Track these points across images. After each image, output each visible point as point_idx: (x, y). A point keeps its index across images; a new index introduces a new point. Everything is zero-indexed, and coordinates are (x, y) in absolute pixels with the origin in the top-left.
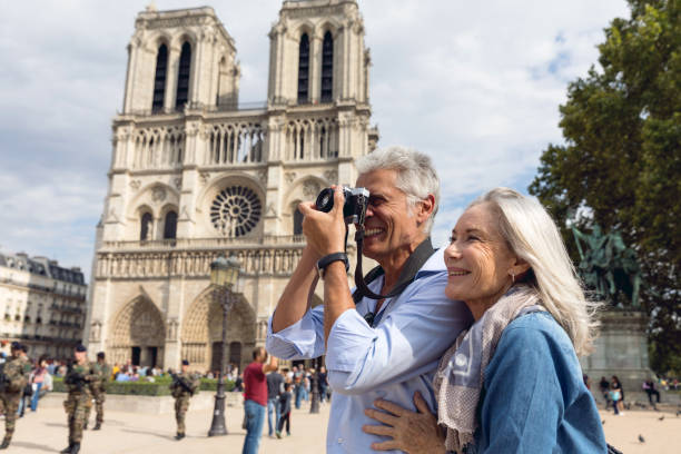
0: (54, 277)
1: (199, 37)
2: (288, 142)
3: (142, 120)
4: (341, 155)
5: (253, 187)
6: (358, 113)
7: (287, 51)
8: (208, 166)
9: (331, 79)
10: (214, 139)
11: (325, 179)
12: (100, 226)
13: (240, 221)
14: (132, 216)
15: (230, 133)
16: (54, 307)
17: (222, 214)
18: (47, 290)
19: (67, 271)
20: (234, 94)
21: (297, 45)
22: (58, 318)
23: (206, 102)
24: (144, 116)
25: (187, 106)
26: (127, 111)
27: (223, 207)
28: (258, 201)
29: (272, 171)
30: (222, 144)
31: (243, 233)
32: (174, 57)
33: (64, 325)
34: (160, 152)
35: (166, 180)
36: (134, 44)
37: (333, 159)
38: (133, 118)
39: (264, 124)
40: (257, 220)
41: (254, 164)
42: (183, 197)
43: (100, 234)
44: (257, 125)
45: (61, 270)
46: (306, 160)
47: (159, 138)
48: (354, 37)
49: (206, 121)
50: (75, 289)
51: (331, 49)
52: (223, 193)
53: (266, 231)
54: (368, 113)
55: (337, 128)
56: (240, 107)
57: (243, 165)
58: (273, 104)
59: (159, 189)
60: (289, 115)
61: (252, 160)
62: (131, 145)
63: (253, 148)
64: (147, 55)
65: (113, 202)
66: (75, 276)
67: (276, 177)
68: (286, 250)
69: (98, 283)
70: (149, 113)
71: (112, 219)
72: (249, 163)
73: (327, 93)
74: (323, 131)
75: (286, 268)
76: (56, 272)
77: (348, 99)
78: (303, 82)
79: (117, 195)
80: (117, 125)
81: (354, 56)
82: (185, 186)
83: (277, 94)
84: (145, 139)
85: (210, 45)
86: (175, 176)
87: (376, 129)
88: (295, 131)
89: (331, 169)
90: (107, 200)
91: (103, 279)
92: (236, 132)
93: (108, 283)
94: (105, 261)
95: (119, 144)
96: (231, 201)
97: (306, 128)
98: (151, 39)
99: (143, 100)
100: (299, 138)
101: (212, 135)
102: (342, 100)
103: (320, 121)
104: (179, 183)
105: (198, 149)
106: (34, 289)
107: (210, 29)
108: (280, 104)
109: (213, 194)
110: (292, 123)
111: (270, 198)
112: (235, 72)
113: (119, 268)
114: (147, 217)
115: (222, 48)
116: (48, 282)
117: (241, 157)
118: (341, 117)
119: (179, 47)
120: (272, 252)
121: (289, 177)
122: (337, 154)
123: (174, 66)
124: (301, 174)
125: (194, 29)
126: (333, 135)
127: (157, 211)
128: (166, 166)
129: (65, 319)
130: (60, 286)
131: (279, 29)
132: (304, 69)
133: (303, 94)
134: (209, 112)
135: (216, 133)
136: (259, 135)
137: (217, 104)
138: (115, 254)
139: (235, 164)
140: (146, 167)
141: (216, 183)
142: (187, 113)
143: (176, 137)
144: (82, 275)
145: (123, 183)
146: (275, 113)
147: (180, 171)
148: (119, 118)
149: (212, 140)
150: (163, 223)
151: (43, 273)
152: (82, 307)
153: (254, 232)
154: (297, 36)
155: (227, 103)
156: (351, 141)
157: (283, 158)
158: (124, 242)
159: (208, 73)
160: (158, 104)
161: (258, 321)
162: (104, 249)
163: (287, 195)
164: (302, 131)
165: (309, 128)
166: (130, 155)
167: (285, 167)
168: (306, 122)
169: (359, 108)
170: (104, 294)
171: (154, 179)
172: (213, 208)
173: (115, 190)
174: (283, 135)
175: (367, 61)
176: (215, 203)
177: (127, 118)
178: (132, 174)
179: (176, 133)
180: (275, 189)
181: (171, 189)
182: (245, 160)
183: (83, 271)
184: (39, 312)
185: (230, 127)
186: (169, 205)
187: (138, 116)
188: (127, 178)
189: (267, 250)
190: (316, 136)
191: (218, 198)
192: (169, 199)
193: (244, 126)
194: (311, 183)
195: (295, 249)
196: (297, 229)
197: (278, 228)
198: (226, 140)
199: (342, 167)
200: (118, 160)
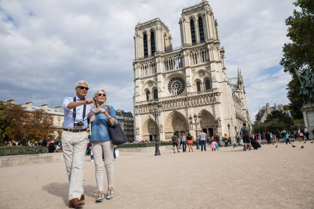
0: (123, 116)
1: (156, 29)
2: (191, 59)
3: (142, 61)
4: (210, 60)
5: (181, 77)
6: (215, 44)
7: (186, 27)
8: (165, 72)
9: (203, 33)
10: (166, 63)
11: (206, 70)
12: (134, 97)
13: (178, 89)
14: (143, 93)
15: (171, 60)
16: (125, 125)
17: (172, 88)
18: (122, 120)
19: (127, 113)
20: (171, 46)
21: (189, 24)
22: (126, 128)
23: (161, 51)
24: (142, 59)
25: (155, 53)
26: (137, 58)
27: (172, 85)
28: (184, 82)
29: (187, 70)
30: (169, 64)
31: (180, 93)
32: (149, 37)
33: (129, 130)
34: (149, 70)
35: (152, 79)
36: (136, 36)
37: (208, 62)
38: (139, 61)
39: (182, 54)
40: (184, 88)
42: (158, 84)
43: (134, 100)
44: (180, 55)
45: (125, 113)
46: (198, 64)
47: (148, 66)
48: (209, 17)
49: (162, 57)
50: (130, 119)
51: (202, 23)
52: (171, 80)
53: (188, 91)
54: (219, 43)
55: (208, 51)
56: (173, 50)
57: (177, 70)
58: (184, 46)
59: (150, 83)
60: (190, 49)
62: (140, 69)
63: (179, 64)
64: (141, 39)
65: (137, 89)
66: (129, 115)
67: (189, 72)
68: (195, 97)
69: (136, 116)
70: (144, 58)
71: (137, 95)
72: (179, 69)
73: (202, 39)
74: (203, 52)
75: (196, 103)
77: (210, 40)
78: (193, 37)
79: (138, 87)
80: (134, 64)
81: (210, 23)
82: (158, 81)
83: (185, 43)
84: (143, 67)
85: (160, 31)
86: (154, 78)
87: (223, 48)
88: (193, 55)
89: (208, 66)
90: (135, 89)
91: (137, 115)
92: (173, 59)
93: (139, 116)
94: (137, 109)
95: (136, 70)
96: (174, 83)
97: (197, 53)
98: (141, 33)
99: (141, 54)
100: (195, 57)
101: (165, 61)
102: (208, 40)
103: (201, 49)
104: (156, 79)
105: (161, 67)
107: (159, 26)
108: (186, 46)
109: (168, 81)
110: (191, 52)
111: (187, 79)
112: (170, 38)
113: (142, 110)
114: (148, 92)
115: (164, 31)
116: (122, 118)
117: (176, 67)
118: (209, 46)
119: (150, 34)
120: (191, 98)
121: (193, 71)
122: (209, 60)
123: (149, 41)
124: (197, 69)
125: (154, 27)
126: (207, 54)
127: (151, 90)
128: (152, 75)
130: (126, 118)
131: (182, 20)
132: (193, 32)
133: (194, 41)
134: (163, 53)
136: (181, 58)
137: (165, 50)
138: (140, 106)
139: (174, 70)
140: (145, 76)
141: (169, 77)
142: (156, 55)
144: (132, 114)
146: (185, 50)
147: (156, 75)
148: (134, 62)
149: (165, 63)
150: (153, 93)
151: (120, 115)
152: (133, 124)
153: (184, 92)
154: (189, 21)
155: (169, 49)
156: (214, 55)
157: (190, 65)
158: (142, 102)
159: (161, 40)
160: (146, 54)
162: (136, 105)
163: (193, 78)
164: (195, 54)
165: (198, 53)
166: (140, 73)
167: (191, 68)
168: (196, 51)
169: (215, 42)
170: (138, 119)
171: (148, 79)
172: (169, 86)
173: (137, 85)
174: (189, 57)
175: (216, 24)
176: (169, 84)
177: (137, 61)
178: (141, 79)
179: (153, 63)
180: (189, 76)
181: (154, 82)
185: (170, 58)
186: (154, 87)
187: (140, 59)
188: (140, 81)
189: (189, 98)
190: (201, 55)
191: (170, 82)
192: (154, 85)
193: (175, 56)
194: (202, 72)
195: (199, 96)
196: (199, 89)
197: (192, 89)
198: (170, 62)
199: (211, 64)
200: (136, 75)
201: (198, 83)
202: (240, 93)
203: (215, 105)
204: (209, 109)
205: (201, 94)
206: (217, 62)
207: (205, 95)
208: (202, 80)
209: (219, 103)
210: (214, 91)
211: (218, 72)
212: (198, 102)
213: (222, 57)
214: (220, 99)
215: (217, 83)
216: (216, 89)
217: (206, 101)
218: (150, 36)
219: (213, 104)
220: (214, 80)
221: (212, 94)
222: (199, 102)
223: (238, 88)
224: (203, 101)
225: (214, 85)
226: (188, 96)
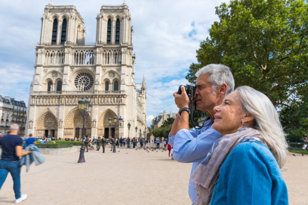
0: (13, 104)
1: (70, 17)
2: (103, 57)
3: (48, 47)
4: (122, 63)
5: (90, 73)
6: (128, 48)
7: (103, 25)
8: (73, 65)
9: (119, 36)
10: (76, 55)
11: (116, 71)
12: (32, 86)
13: (86, 85)
14: (44, 82)
15: (82, 53)
16: (13, 115)
17: (79, 83)
18: (11, 109)
19: (18, 102)
20: (83, 39)
21: (107, 23)
22: (15, 119)
23: (73, 42)
24: (49, 45)
25: (65, 42)
26: (42, 43)
27: (79, 80)
28: (92, 78)
29: (97, 68)
30: (79, 57)
31: (87, 89)
32: (60, 24)
33: (17, 122)
34: (55, 59)
35: (57, 69)
36: (44, 18)
37: (119, 64)
38: (44, 46)
39: (94, 51)
40: (92, 85)
41: (91, 65)
42: (64, 76)
43: (31, 89)
44: (92, 51)
45: (16, 102)
46: (110, 64)
47: (54, 54)
48: (127, 22)
49: (72, 48)
50: (22, 109)
51: (119, 25)
52: (79, 75)
53: (95, 89)
54: (132, 49)
55: (121, 54)
56: (85, 44)
57: (87, 65)
58: (98, 44)
59: (54, 73)
60: (104, 48)
61: (90, 64)
62: (44, 56)
63: (91, 59)
64: (50, 22)
65: (37, 77)
66: (22, 104)
67: (99, 70)
68: (102, 96)
69: (31, 107)
70: (50, 44)
71: (36, 83)
72: (89, 65)
73: (117, 41)
74: (116, 54)
75: (102, 102)
76: (14, 102)
77: (125, 44)
78: (109, 36)
79: (38, 75)
80: (38, 48)
81: (127, 28)
82: (65, 72)
83: (99, 40)
84: (49, 54)
85: (74, 21)
86: (61, 68)
87: (135, 55)
88: (106, 54)
89: (119, 68)
90: (34, 76)
91: (33, 105)
92: (84, 53)
93: (35, 106)
94: (34, 99)
95: (39, 55)
96: (82, 78)
97: (110, 53)
98: (51, 16)
99: (48, 39)
100: (107, 56)
101: (75, 54)
102: (123, 44)
103: (115, 51)
104: (63, 71)
105: (70, 59)
106: (4, 109)
107: (74, 14)
108: (100, 44)
110: (105, 51)
111: (97, 77)
112: (84, 31)
113: (39, 101)
114: (50, 83)
115: (79, 22)
116: (11, 106)
117: (86, 62)
118: (123, 50)
119: (62, 20)
120: (97, 97)
121: (104, 70)
122: (121, 63)
123: (60, 27)
124: (108, 69)
125: (68, 14)
126: (120, 56)
127: (54, 81)
128: (57, 64)
129: (18, 120)
130: (16, 108)
131: (100, 16)
132: (109, 32)
133: (109, 41)
134: (74, 45)
135: (76, 53)
136: (93, 55)
137: (77, 43)
138: (38, 96)
139: (84, 65)
140: (49, 64)
141: (77, 71)
142: (65, 45)
143: (61, 54)
144: (24, 104)
145: (40, 70)
146: (99, 47)
147: (63, 67)
148: (39, 46)
149: (75, 56)
150: (56, 85)
151: (8, 103)
152: (25, 115)
153: (91, 89)
154: (107, 19)
155: (81, 42)
156: (126, 59)
157: (101, 63)
158: (41, 92)
159: (73, 31)
160: (54, 41)
161: (92, 120)
162: (33, 94)
163: (103, 77)
164: (109, 54)
166: (43, 59)
167: (102, 67)
168: (110, 51)
169: (129, 47)
170: (34, 111)
171: (53, 69)
172: (75, 80)
173: (37, 73)
174: (102, 55)
175: (132, 30)
176: (76, 78)
177: (42, 46)
178: (44, 67)
179: (61, 52)
180: (99, 74)
181: (59, 73)
182: (88, 63)
183: (25, 102)
184: (7, 117)
185: (82, 51)
186: (58, 79)
187: (46, 45)
188: (42, 68)
189: (96, 96)
190: (113, 56)
191: (77, 76)
192: (59, 76)
193: (87, 51)
194: (112, 72)
195: (106, 96)
196: (107, 88)
197: (100, 88)
198: (80, 56)
199: (123, 67)
200: (38, 61)
201: (107, 83)
202: (142, 98)
203: (121, 107)
204: (114, 109)
205: (108, 94)
206: (128, 66)
207: (112, 96)
208: (111, 80)
209: (124, 105)
210: (122, 93)
211: (127, 75)
212: (104, 101)
213: (133, 63)
214: (126, 101)
215: (125, 85)
216: (123, 91)
217: (112, 101)
218: (62, 23)
219: (119, 105)
220: (122, 83)
221: (119, 96)
222: (106, 101)
223: (141, 93)
224: (109, 100)
225: (122, 87)
226: (96, 93)
